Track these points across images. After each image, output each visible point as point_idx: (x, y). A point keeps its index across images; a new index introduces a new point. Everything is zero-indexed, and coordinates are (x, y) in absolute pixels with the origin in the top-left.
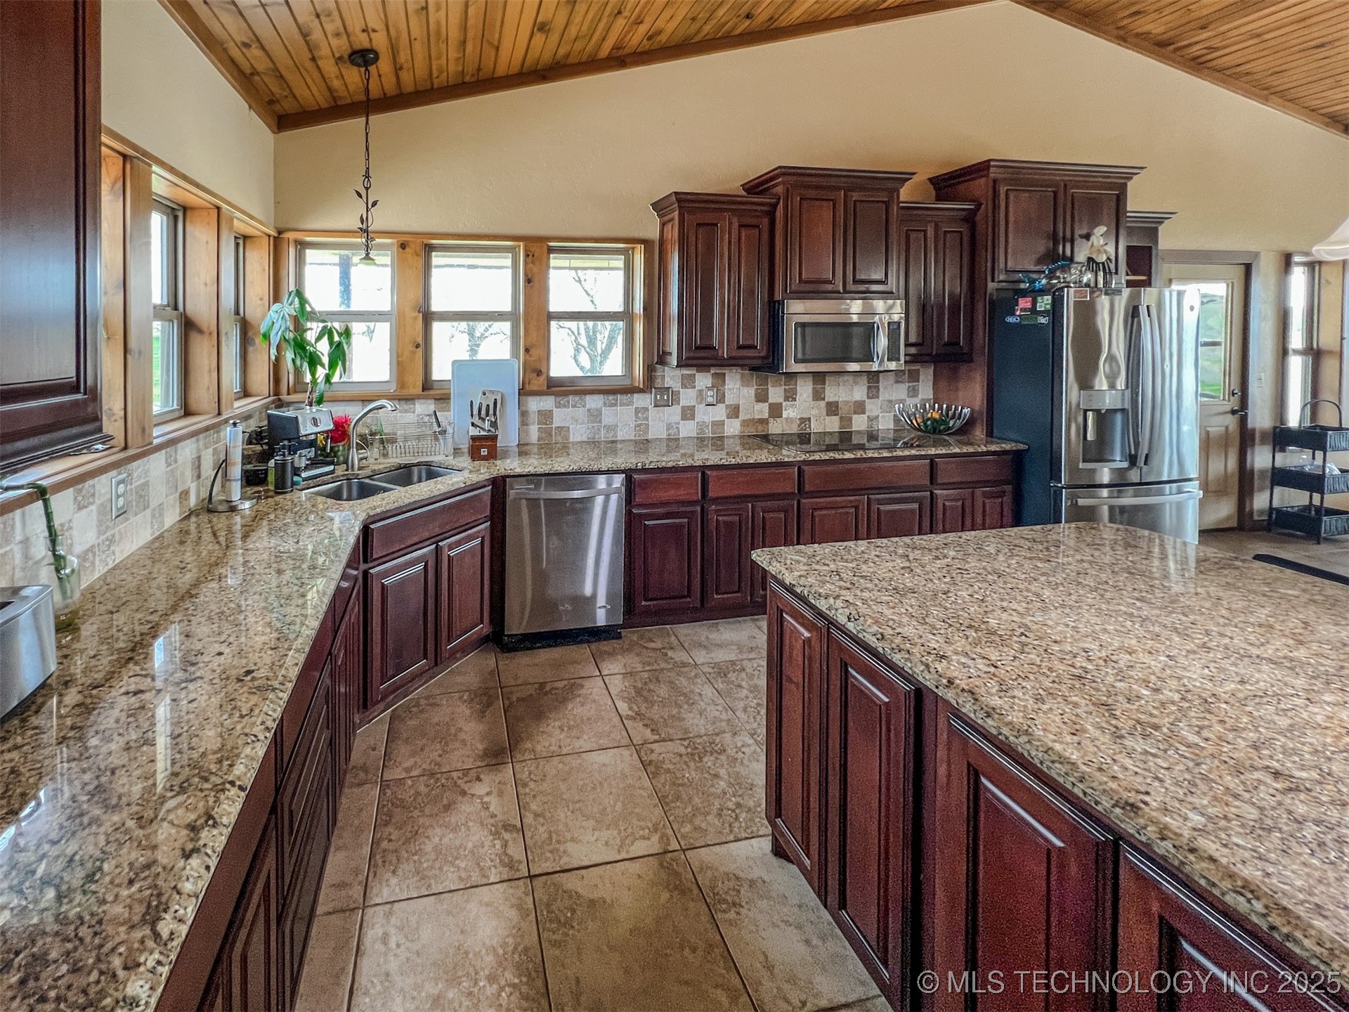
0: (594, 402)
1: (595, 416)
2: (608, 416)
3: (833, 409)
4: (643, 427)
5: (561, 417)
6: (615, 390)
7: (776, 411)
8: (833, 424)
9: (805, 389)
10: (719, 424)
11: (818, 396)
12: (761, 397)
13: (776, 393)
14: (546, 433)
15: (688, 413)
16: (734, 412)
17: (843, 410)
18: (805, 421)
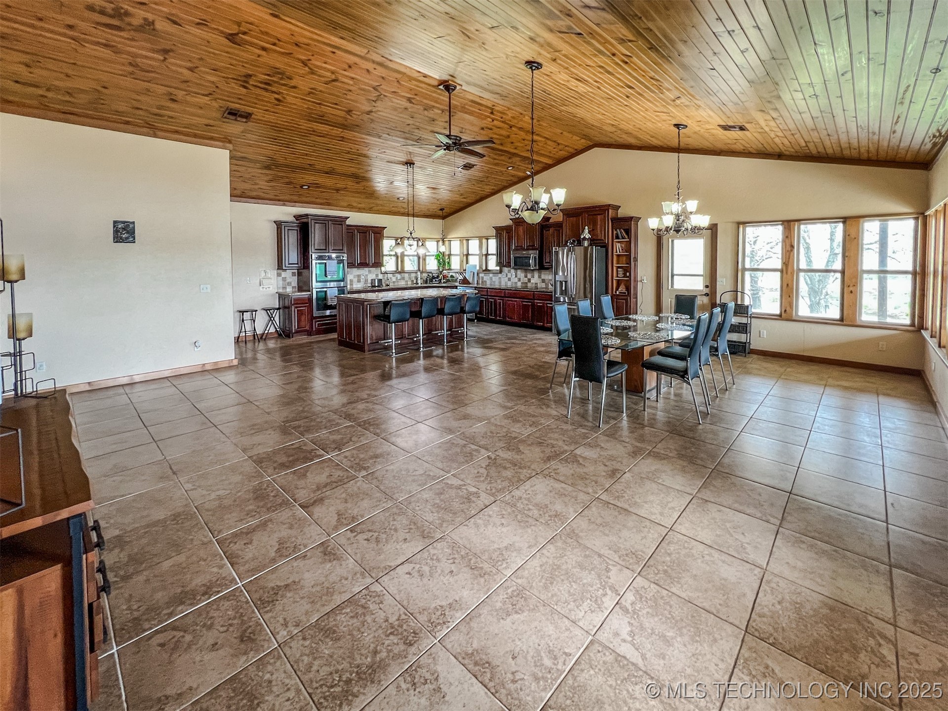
0: (491, 275)
1: (491, 279)
2: (494, 279)
3: (543, 281)
4: (500, 282)
5: (485, 278)
6: (495, 273)
7: (529, 280)
8: (543, 285)
9: (536, 274)
10: (516, 283)
11: (540, 277)
12: (526, 277)
13: (529, 276)
14: (482, 282)
15: (509, 279)
16: (519, 280)
17: (547, 282)
18: (536, 284)
